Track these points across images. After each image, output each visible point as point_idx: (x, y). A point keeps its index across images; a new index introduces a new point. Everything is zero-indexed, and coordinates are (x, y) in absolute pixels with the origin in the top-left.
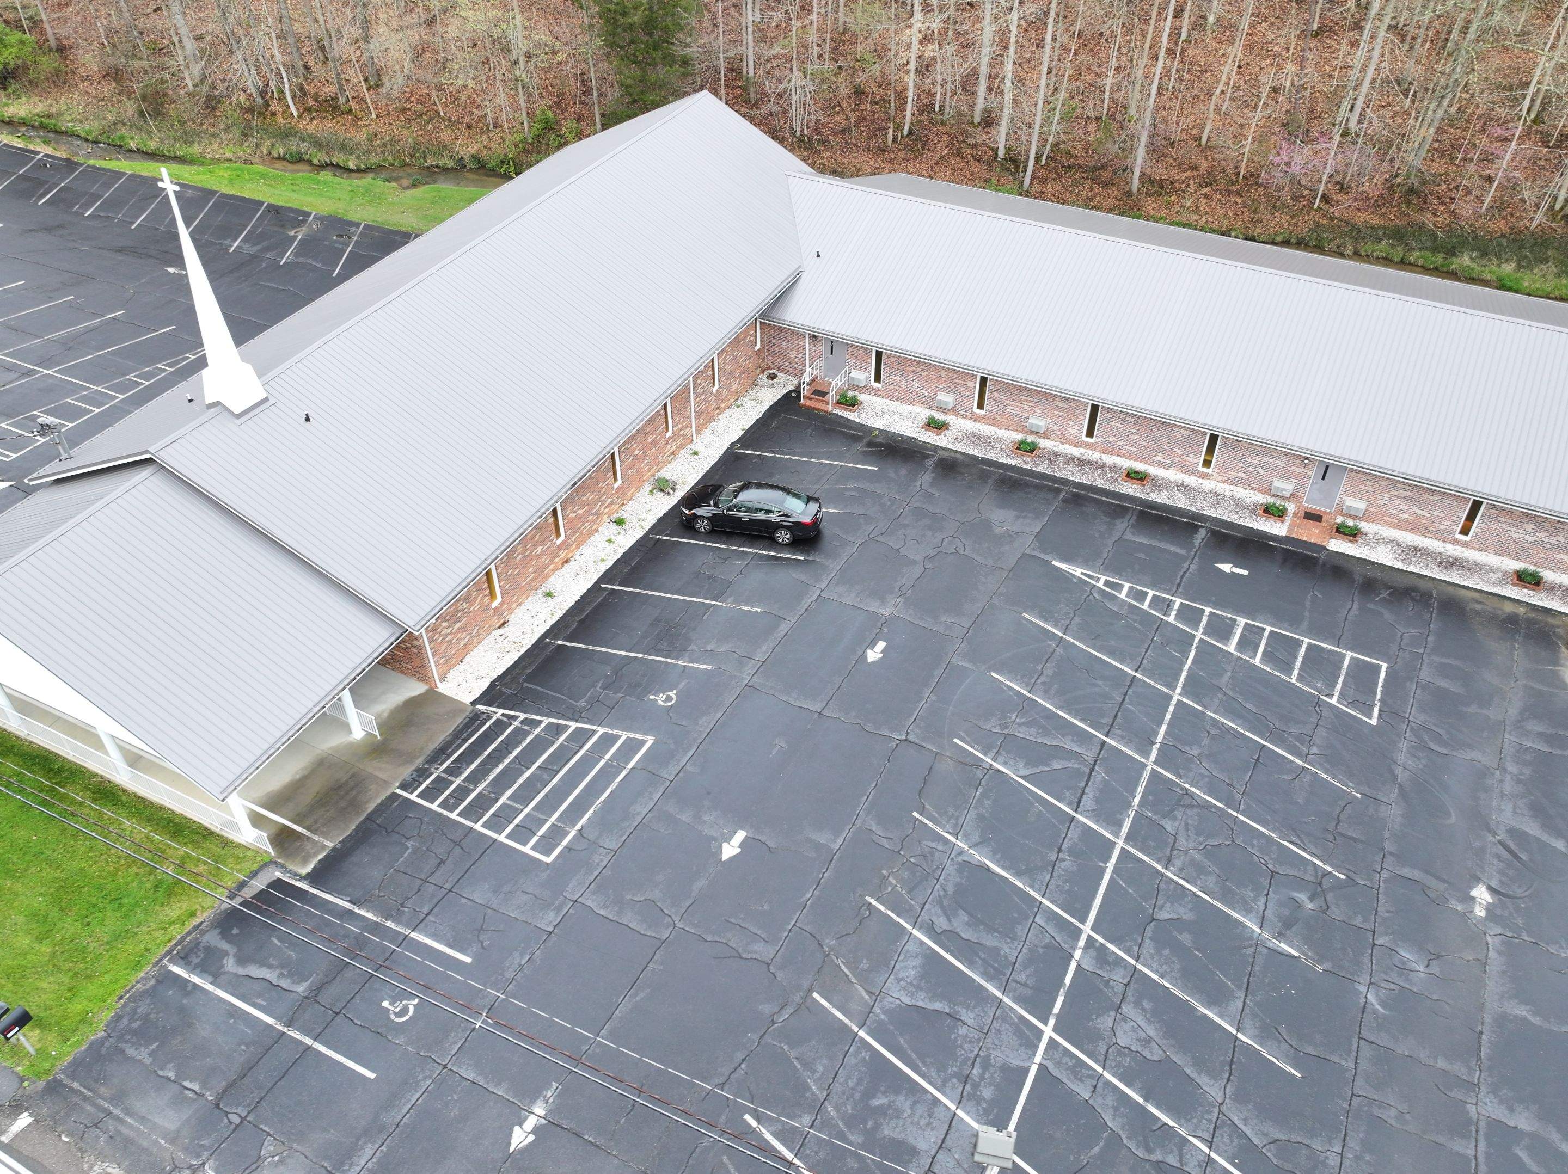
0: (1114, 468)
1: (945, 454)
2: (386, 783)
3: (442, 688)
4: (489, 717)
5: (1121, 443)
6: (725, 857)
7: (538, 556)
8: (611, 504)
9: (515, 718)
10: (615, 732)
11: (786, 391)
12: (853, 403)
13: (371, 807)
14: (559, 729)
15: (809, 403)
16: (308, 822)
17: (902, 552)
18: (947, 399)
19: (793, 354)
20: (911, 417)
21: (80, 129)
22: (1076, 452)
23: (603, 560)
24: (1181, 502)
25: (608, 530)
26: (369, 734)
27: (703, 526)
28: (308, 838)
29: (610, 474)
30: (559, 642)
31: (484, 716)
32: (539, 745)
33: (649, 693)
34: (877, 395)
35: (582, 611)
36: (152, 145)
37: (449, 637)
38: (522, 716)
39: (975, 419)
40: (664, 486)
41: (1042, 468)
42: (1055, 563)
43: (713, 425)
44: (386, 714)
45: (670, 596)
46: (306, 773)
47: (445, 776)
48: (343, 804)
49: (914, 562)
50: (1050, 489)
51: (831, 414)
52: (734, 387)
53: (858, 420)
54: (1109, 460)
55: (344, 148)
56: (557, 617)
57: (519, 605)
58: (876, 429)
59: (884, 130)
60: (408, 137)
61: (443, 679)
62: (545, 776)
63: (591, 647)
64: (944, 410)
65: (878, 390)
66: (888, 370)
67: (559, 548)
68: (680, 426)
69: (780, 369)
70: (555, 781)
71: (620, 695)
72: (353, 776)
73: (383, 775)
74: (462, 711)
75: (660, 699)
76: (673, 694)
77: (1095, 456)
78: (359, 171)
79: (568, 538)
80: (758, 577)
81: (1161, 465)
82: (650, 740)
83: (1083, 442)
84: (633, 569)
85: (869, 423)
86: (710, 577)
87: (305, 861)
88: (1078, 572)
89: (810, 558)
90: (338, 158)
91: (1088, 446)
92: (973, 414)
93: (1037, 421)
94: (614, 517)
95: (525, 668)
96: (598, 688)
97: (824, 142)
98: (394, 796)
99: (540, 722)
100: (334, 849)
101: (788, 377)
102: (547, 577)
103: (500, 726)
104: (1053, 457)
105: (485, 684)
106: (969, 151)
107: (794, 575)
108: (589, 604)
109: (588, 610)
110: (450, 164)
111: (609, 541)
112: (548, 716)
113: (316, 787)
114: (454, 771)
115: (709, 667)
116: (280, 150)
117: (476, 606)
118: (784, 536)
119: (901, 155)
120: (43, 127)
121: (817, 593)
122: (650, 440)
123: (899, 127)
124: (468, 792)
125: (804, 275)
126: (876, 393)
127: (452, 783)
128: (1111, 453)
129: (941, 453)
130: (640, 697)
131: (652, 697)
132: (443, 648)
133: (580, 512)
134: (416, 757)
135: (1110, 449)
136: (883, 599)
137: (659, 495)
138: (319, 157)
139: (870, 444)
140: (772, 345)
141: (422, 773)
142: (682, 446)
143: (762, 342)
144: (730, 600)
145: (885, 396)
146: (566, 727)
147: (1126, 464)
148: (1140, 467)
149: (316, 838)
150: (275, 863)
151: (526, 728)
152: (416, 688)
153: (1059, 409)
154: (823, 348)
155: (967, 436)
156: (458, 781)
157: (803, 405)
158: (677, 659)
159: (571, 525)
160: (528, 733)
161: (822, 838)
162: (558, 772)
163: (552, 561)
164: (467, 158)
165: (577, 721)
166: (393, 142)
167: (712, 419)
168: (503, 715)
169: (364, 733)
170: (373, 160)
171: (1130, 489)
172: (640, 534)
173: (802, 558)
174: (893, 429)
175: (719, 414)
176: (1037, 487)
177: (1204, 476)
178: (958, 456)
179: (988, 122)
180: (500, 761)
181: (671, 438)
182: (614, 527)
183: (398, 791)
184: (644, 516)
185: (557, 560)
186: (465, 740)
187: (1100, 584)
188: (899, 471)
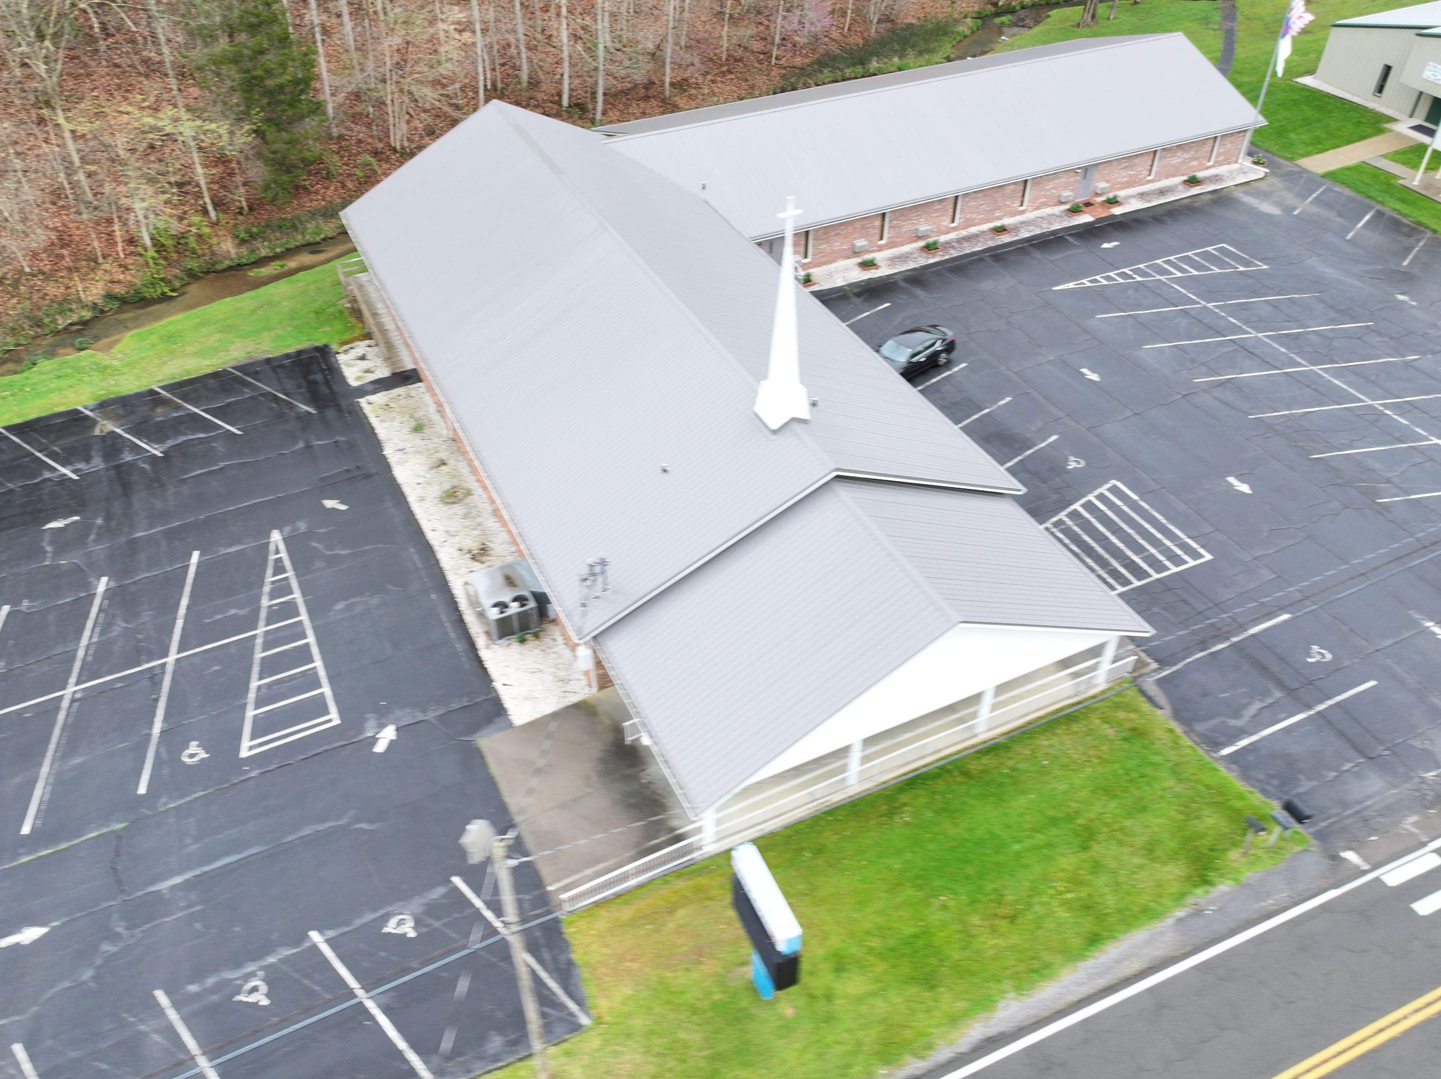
0: (983, 233)
1: (901, 276)
5: (974, 216)
6: (1249, 492)
12: (809, 279)
14: (1076, 513)
18: (861, 244)
20: (848, 270)
22: (952, 236)
24: (1036, 231)
32: (1086, 526)
33: (1065, 467)
39: (886, 247)
41: (952, 253)
42: (1055, 289)
53: (824, 288)
54: (974, 230)
58: (844, 286)
62: (1122, 534)
64: (860, 254)
65: (809, 263)
71: (1057, 479)
75: (1075, 465)
76: (1073, 458)
77: (964, 233)
82: (1115, 483)
83: (950, 229)
85: (835, 285)
91: (954, 229)
92: (878, 247)
93: (923, 228)
96: (1042, 485)
99: (1061, 519)
104: (948, 245)
115: (1056, 436)
118: (943, 358)
126: (809, 266)
128: (972, 225)
130: (1067, 472)
131: (1070, 467)
135: (969, 224)
136: (1038, 354)
148: (998, 223)
151: (1063, 526)
153: (937, 211)
155: (893, 260)
158: (1036, 445)
165: (1073, 504)
171: (1006, 239)
176: (969, 263)
177: (1023, 212)
178: (908, 273)
187: (1089, 284)
188: (902, 298)
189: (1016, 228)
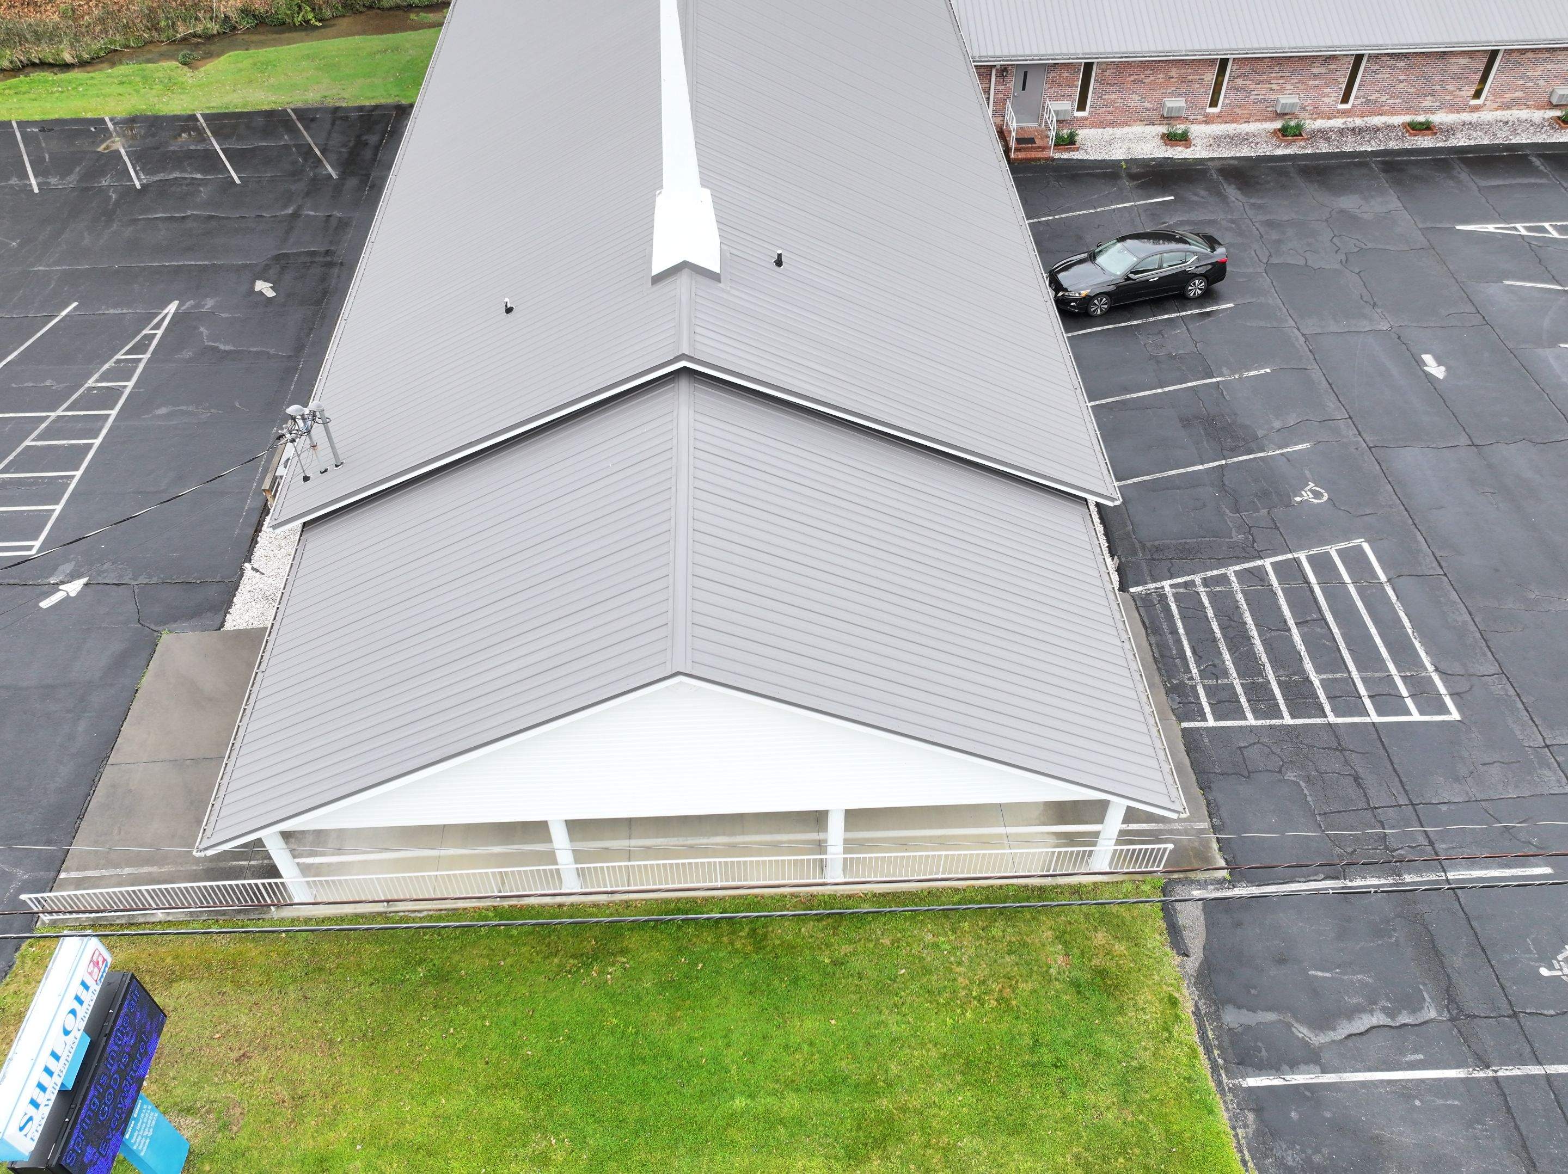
0: (1392, 127)
1: (1218, 164)
4: (1163, 596)
5: (1384, 99)
9: (1192, 584)
10: (1316, 551)
12: (1072, 142)
14: (1257, 574)
15: (1022, 155)
17: (1313, 265)
18: (1178, 104)
20: (1141, 139)
22: (1338, 123)
27: (1100, 306)
28: (1169, 833)
30: (1142, 479)
31: (1156, 598)
32: (1261, 601)
33: (1288, 496)
34: (1083, 127)
38: (1196, 578)
39: (1215, 120)
42: (1458, 227)
47: (1210, 682)
49: (1338, 271)
50: (1357, 165)
51: (1053, 160)
53: (1092, 158)
54: (1377, 121)
58: (1121, 161)
62: (1319, 630)
63: (1158, 475)
64: (1170, 121)
65: (1085, 119)
66: (1096, 90)
70: (1335, 631)
71: (1264, 511)
75: (1309, 498)
76: (1314, 487)
77: (1358, 121)
80: (1217, 339)
82: (1362, 544)
83: (1338, 111)
85: (1107, 157)
86: (1171, 357)
88: (1490, 228)
89: (1240, 302)
90: (39, 52)
91: (1344, 113)
92: (1207, 116)
93: (1288, 99)
96: (1230, 515)
98: (1190, 733)
99: (1225, 576)
103: (1188, 599)
104: (1323, 134)
107: (1249, 324)
112: (1222, 566)
114: (1213, 672)
115: (1305, 446)
118: (1193, 289)
121: (1297, 332)
124: (1263, 686)
126: (1081, 124)
127: (1230, 685)
128: (1371, 114)
129: (1211, 164)
130: (1287, 505)
131: (1297, 499)
135: (1371, 109)
136: (1363, 316)
138: (6, 58)
139: (1132, 177)
141: (1184, 692)
144: (1225, 371)
145: (1094, 124)
146: (1261, 568)
147: (1402, 119)
148: (1416, 118)
149: (1178, 828)
150: (1174, 881)
151: (1219, 588)
153: (1315, 77)
154: (1013, 84)
155: (1218, 140)
156: (1235, 681)
157: (1015, 161)
158: (1261, 450)
160: (1230, 592)
164: (234, 16)
165: (1261, 557)
168: (1175, 586)
170: (96, 44)
171: (1425, 142)
173: (1233, 305)
176: (1340, 166)
177: (1476, 109)
178: (1232, 162)
183: (1187, 725)
187: (1524, 232)
188: (1199, 194)
189: (1450, 130)
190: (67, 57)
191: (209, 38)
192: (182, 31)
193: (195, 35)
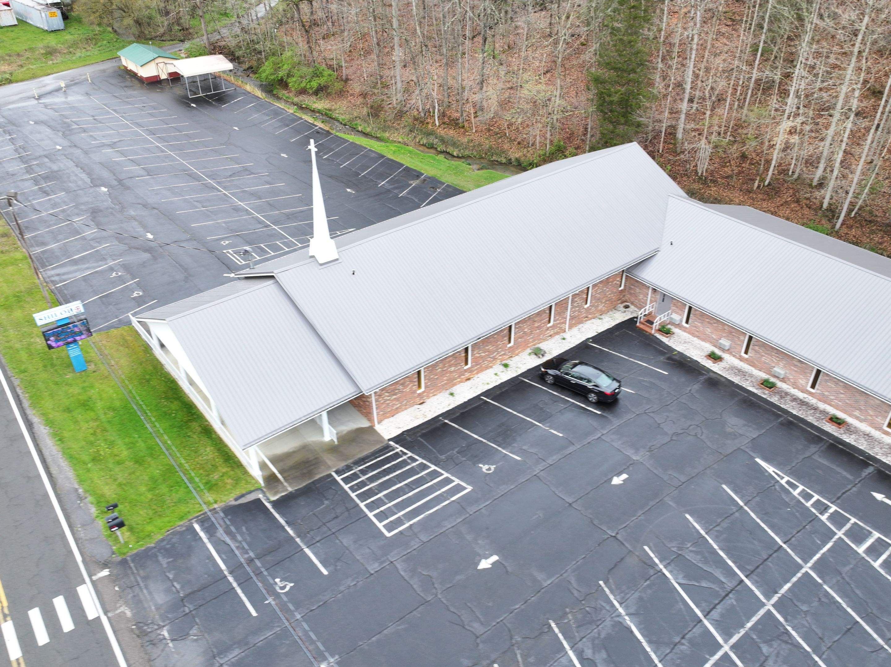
0: (824, 412)
1: (714, 376)
2: (329, 467)
3: (378, 428)
4: (393, 450)
5: (832, 398)
6: (480, 567)
7: (451, 372)
8: (504, 354)
9: (406, 454)
10: (453, 478)
11: (631, 316)
12: (668, 333)
13: (317, 477)
14: (425, 467)
15: (642, 326)
16: (286, 475)
17: (662, 426)
18: (726, 343)
19: (641, 297)
21: (341, 118)
22: (801, 395)
23: (488, 384)
24: (862, 445)
25: (498, 368)
26: (332, 440)
27: (550, 380)
28: (282, 483)
29: (506, 338)
30: (446, 421)
31: (391, 448)
32: (412, 472)
33: (480, 463)
34: (685, 331)
35: (465, 407)
36: (368, 130)
37: (388, 402)
38: (410, 454)
39: (741, 359)
40: (538, 352)
41: (774, 399)
42: (758, 460)
43: (581, 325)
44: (345, 432)
45: (515, 413)
46: (295, 450)
47: (358, 473)
48: (305, 471)
49: (666, 434)
50: (775, 414)
51: (653, 335)
52: (600, 308)
53: (667, 343)
54: (822, 406)
55: (454, 145)
56: (450, 408)
57: (434, 395)
58: (676, 351)
59: (753, 180)
60: (487, 144)
61: (379, 422)
62: (407, 490)
63: (461, 428)
64: (723, 350)
65: (686, 328)
66: (694, 318)
67: (466, 371)
68: (558, 322)
69: (632, 303)
70: (411, 494)
71: (464, 459)
72: (316, 459)
73: (329, 463)
74: (382, 442)
75: (485, 468)
76: (493, 467)
77: (813, 401)
78: (458, 157)
79: (472, 367)
80: (569, 416)
81: (857, 418)
82: (469, 488)
83: (807, 391)
84: (503, 393)
85: (674, 347)
86: (541, 409)
87: (275, 494)
88: (770, 469)
89: (604, 414)
90: (450, 149)
91: (810, 393)
92: (741, 356)
93: (779, 370)
94: (504, 362)
95: (422, 429)
96: (455, 452)
97: (714, 182)
98: (330, 476)
99: (417, 460)
100: (291, 492)
101: (636, 309)
102: (454, 385)
103: (397, 455)
104: (784, 395)
105: (399, 432)
106: (805, 201)
107: (590, 421)
108: (471, 405)
109: (470, 408)
110: (504, 161)
111: (496, 374)
112: (423, 458)
113: (297, 458)
114: (363, 472)
115: (518, 458)
116: (424, 141)
117: (408, 390)
118: (593, 397)
119: (760, 196)
120: (326, 115)
121: (599, 435)
122: (536, 325)
123: (763, 180)
124: (366, 485)
125: (659, 253)
126: (685, 330)
127: (360, 478)
128: (825, 402)
129: (711, 374)
130: (474, 464)
131: (481, 465)
132: (383, 406)
133: (483, 354)
134: (348, 459)
136: (637, 450)
137: (534, 356)
138: (441, 148)
139: (669, 359)
140: (631, 289)
141: (348, 468)
142: (557, 333)
143: (625, 286)
144: (548, 425)
145: (690, 333)
146: (429, 467)
147: (832, 411)
148: (841, 415)
149: (285, 484)
150: (262, 490)
151: (409, 461)
152: (364, 424)
153: (795, 366)
154: (659, 297)
155: (732, 368)
156: (363, 478)
157: (638, 327)
158: (503, 448)
159: (475, 360)
160: (409, 464)
161: (540, 576)
162: (414, 489)
163: (459, 377)
164: (513, 160)
165: (436, 465)
166: (480, 145)
167: (581, 322)
168: (401, 451)
169: (330, 439)
170: (467, 153)
171: (830, 428)
172: (514, 375)
173: (599, 413)
174: (687, 353)
175: (586, 321)
176: (766, 410)
177: (886, 433)
178: (722, 379)
179: (821, 185)
180: (388, 474)
181: (551, 327)
182: (502, 368)
183: (334, 474)
184: (520, 366)
185: (463, 377)
186: (376, 458)
187: (783, 481)
188: (680, 378)
190: (455, 154)
191: (501, 164)
192: (494, 158)
193: (497, 161)
